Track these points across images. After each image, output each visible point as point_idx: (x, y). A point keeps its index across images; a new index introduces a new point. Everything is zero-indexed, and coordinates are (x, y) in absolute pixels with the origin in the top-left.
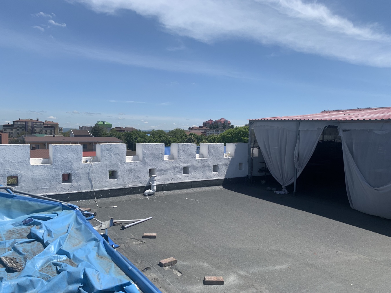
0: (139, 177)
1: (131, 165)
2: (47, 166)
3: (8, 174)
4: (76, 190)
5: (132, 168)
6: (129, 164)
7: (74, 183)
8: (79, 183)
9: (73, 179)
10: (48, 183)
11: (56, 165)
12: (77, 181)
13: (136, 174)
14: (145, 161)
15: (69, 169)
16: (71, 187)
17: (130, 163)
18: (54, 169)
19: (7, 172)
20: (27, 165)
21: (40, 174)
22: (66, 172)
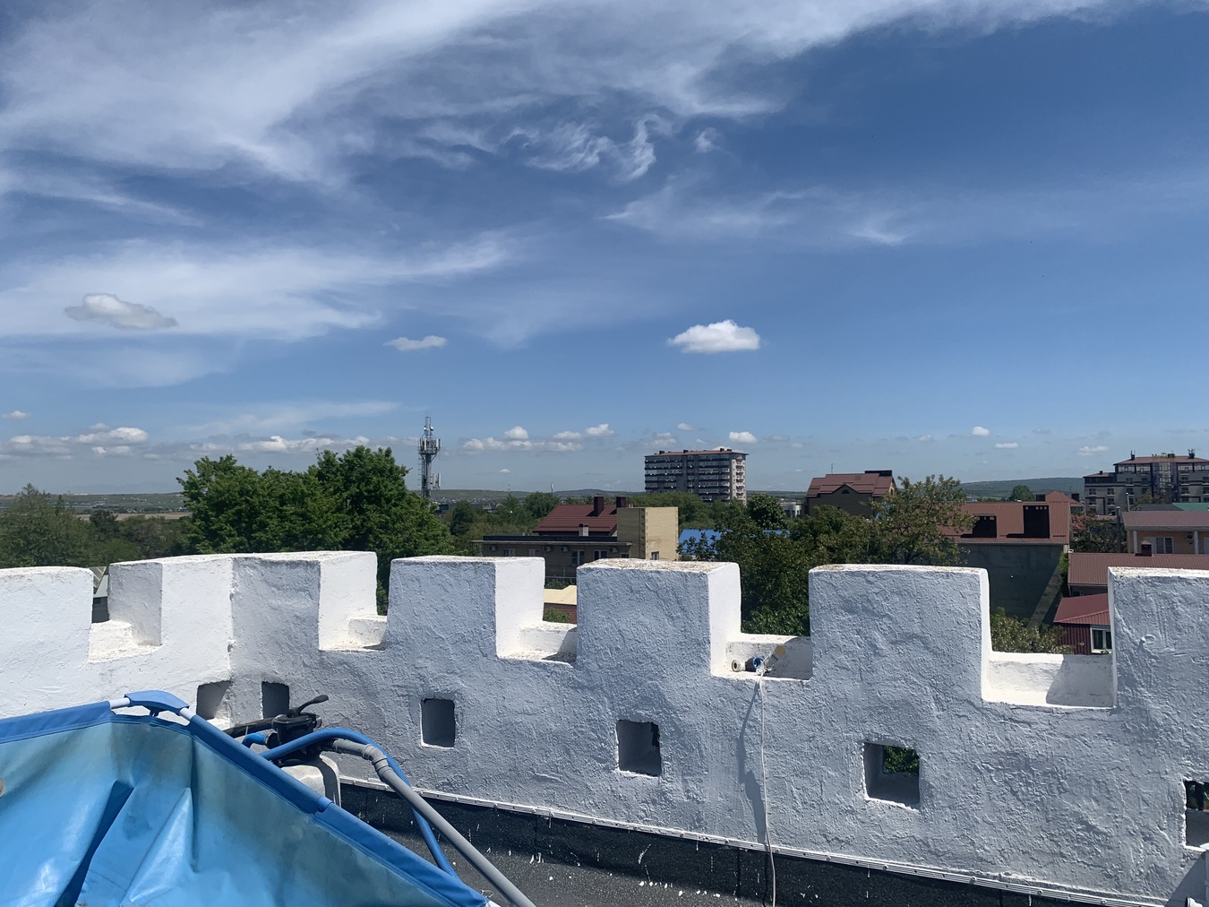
0: (1090, 828)
1: (1025, 729)
2: (557, 670)
3: (422, 685)
4: (680, 825)
5: (1032, 748)
6: (1009, 716)
7: (671, 783)
8: (692, 786)
9: (668, 759)
10: (557, 757)
11: (588, 671)
12: (683, 775)
13: (1068, 804)
14: (1143, 712)
15: (646, 701)
16: (654, 802)
17: (1008, 714)
18: (583, 687)
19: (421, 677)
20: (486, 656)
21: (527, 707)
22: (631, 713)
